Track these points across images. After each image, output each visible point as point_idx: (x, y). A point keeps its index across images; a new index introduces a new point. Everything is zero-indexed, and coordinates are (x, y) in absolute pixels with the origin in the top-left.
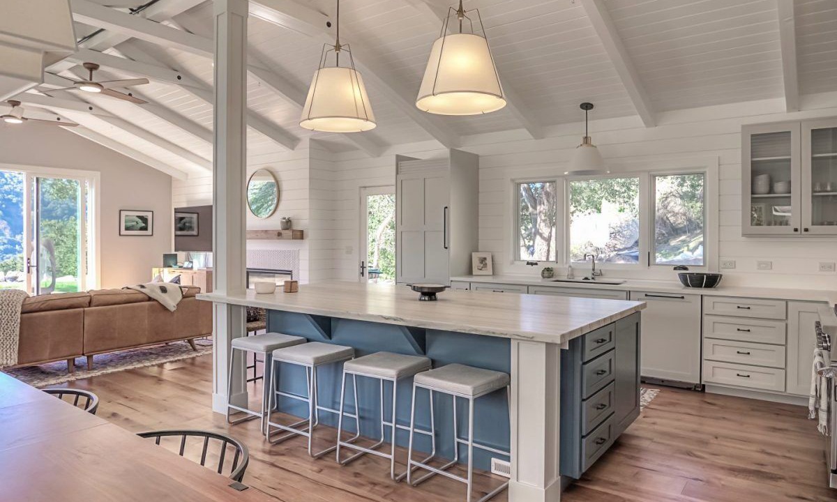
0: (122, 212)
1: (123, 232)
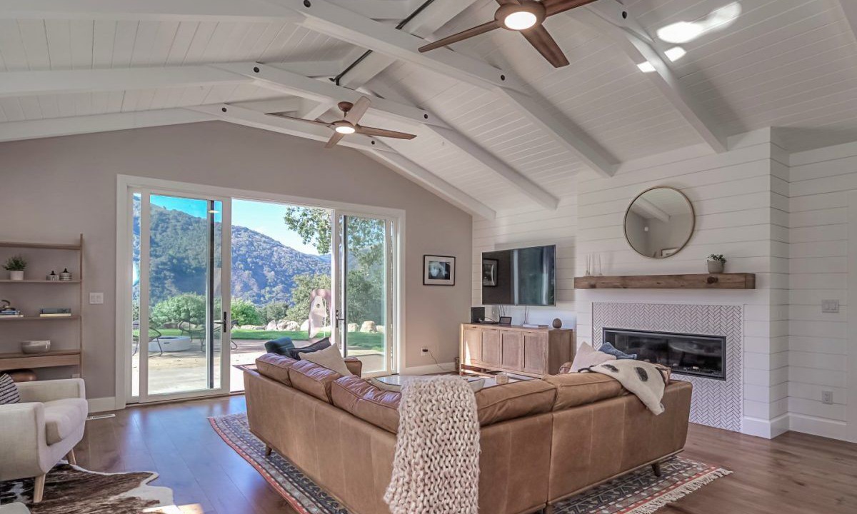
0: (426, 257)
1: (427, 281)
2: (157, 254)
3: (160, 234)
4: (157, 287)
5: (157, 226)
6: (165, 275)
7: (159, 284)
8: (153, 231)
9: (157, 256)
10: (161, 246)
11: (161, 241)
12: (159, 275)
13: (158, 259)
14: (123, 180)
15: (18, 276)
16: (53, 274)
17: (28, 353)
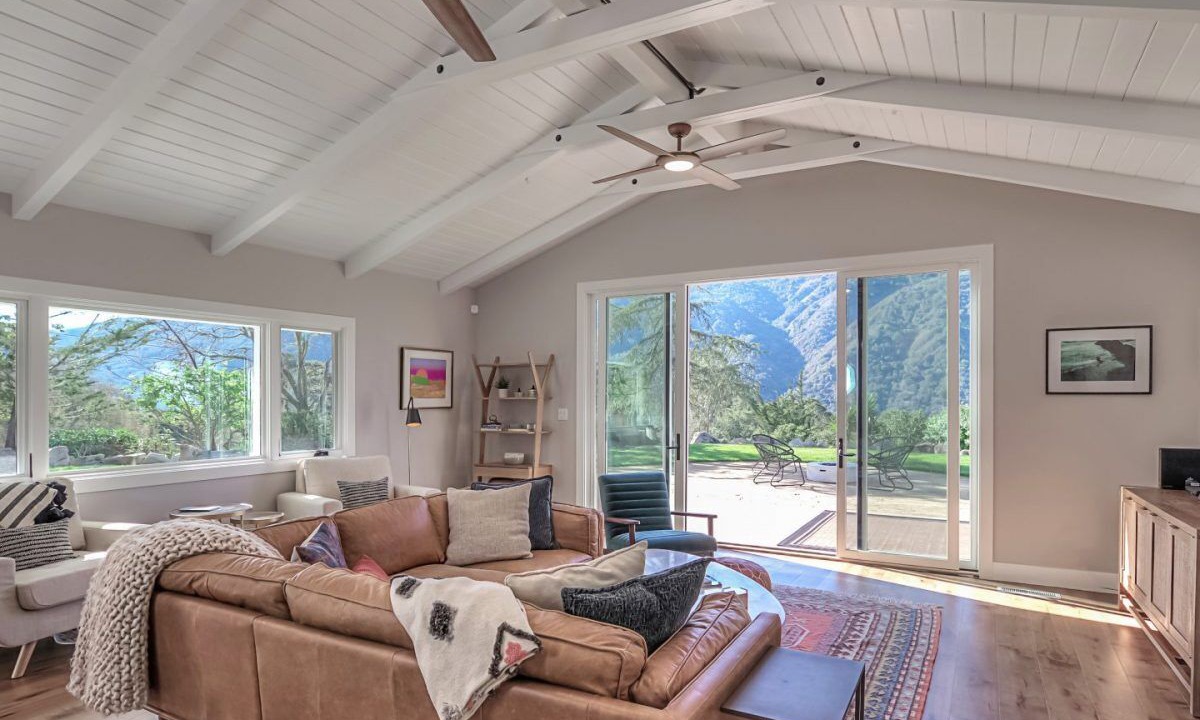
0: (1052, 334)
1: (1058, 385)
14: (582, 288)
15: (502, 393)
16: (519, 391)
17: (508, 464)
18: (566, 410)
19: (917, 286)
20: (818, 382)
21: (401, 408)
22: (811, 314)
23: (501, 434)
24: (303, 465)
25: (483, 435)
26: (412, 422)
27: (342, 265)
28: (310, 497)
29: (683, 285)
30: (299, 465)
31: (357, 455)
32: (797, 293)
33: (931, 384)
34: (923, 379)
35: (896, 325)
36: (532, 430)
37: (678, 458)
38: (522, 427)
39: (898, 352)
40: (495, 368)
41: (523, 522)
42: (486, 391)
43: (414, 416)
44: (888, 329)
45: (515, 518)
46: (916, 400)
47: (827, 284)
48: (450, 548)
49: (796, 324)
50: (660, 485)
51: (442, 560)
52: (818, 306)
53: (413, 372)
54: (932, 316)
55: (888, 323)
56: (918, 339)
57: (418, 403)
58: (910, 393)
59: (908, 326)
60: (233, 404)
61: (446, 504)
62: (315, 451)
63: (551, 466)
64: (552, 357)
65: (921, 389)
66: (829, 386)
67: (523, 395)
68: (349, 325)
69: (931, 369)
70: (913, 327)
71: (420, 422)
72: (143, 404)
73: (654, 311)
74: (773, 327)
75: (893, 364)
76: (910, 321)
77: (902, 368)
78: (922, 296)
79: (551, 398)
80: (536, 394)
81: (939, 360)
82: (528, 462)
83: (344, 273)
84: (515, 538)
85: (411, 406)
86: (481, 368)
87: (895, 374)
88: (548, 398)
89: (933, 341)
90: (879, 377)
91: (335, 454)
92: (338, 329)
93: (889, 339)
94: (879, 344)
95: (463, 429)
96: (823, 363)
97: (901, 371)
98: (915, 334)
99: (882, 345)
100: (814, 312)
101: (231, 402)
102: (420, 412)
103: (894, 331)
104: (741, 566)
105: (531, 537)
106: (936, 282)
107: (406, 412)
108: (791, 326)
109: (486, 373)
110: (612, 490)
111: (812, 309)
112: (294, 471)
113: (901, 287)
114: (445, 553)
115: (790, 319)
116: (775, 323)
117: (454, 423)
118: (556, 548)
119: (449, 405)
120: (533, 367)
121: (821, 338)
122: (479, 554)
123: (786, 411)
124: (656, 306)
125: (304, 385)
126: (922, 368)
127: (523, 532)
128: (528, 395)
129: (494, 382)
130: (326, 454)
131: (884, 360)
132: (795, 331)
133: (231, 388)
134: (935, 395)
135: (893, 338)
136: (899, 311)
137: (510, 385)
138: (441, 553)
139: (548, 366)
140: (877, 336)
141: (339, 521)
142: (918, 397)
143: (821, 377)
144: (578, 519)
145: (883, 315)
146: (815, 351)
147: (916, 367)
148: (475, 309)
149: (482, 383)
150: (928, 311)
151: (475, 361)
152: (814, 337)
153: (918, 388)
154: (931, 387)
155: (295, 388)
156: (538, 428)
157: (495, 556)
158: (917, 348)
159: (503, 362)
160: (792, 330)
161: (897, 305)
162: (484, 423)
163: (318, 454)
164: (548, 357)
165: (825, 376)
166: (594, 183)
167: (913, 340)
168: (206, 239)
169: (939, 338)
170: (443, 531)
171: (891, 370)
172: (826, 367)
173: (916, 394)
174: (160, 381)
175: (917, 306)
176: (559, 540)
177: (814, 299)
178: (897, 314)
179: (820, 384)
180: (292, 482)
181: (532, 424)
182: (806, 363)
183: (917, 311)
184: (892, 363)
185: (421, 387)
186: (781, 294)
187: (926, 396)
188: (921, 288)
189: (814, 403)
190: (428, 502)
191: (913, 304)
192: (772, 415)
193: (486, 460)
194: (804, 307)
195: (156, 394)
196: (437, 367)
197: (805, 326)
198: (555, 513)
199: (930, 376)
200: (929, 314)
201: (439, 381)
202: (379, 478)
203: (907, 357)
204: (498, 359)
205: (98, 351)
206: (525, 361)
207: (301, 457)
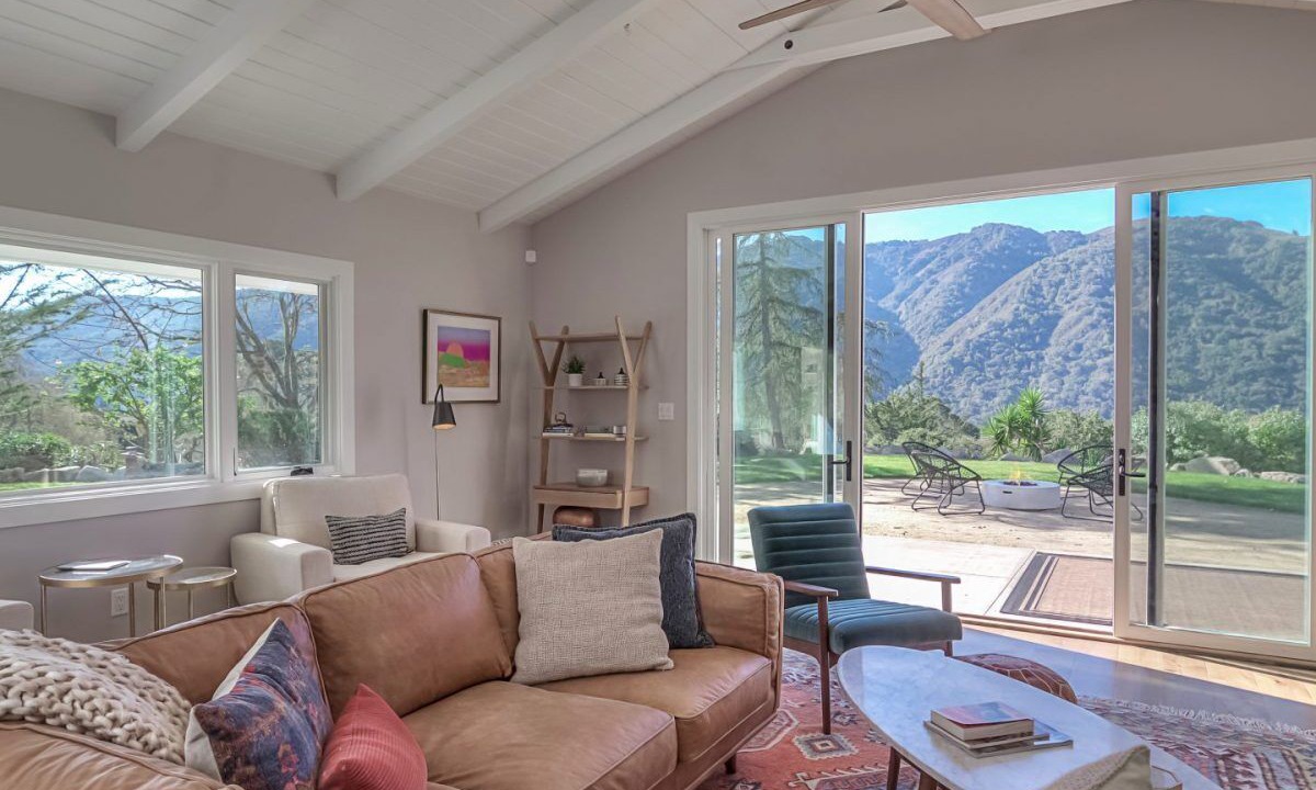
2: (1280, 322)
3: (1286, 284)
4: (1278, 386)
5: (1279, 270)
6: (1295, 362)
7: (1282, 380)
8: (1272, 281)
9: (1278, 328)
10: (1287, 308)
11: (1287, 297)
12: (1282, 364)
13: (1281, 332)
14: (695, 221)
15: (575, 380)
16: (601, 376)
17: (584, 486)
18: (672, 406)
19: (1061, 256)
20: (936, 376)
21: (424, 401)
22: (927, 292)
23: (571, 441)
24: (271, 490)
25: (546, 442)
26: (441, 422)
27: (332, 179)
28: (280, 543)
29: (857, 211)
30: (265, 490)
31: (359, 472)
32: (910, 266)
33: (1079, 379)
34: (1069, 373)
35: (1034, 306)
36: (620, 435)
37: (849, 478)
38: (606, 431)
39: (1037, 339)
40: (562, 343)
41: (651, 600)
42: (550, 377)
43: (444, 413)
44: (1025, 310)
45: (637, 594)
46: (1060, 399)
47: (948, 255)
48: (520, 650)
49: (909, 305)
50: (847, 524)
51: (508, 672)
52: (935, 282)
53: (442, 347)
54: (1080, 294)
55: (1026, 302)
56: (1062, 324)
57: (451, 394)
58: (1052, 390)
59: (1051, 307)
60: (196, 401)
61: (513, 566)
62: (292, 468)
63: (648, 489)
64: (649, 326)
65: (1066, 386)
66: (950, 382)
67: (607, 383)
68: (344, 272)
69: (1079, 361)
70: (1057, 307)
71: (455, 423)
72: (77, 400)
73: (748, 280)
74: (881, 309)
75: (1032, 355)
76: (1053, 300)
77: (1043, 358)
78: (1067, 269)
79: (647, 388)
80: (626, 381)
81: (1088, 349)
82: (613, 483)
83: (335, 193)
84: (640, 631)
85: (439, 399)
86: (542, 343)
87: (1033, 367)
88: (643, 387)
89: (1081, 326)
90: (1013, 370)
91: (323, 473)
92: (327, 279)
93: (1026, 323)
94: (1013, 329)
95: (515, 433)
96: (942, 354)
97: (1041, 363)
98: (1059, 317)
99: (1016, 330)
100: (930, 290)
101: (194, 398)
102: (453, 407)
103: (1032, 313)
104: (1028, 674)
105: (664, 627)
106: (1085, 251)
107: (433, 407)
108: (902, 307)
109: (549, 349)
110: (774, 532)
111: (928, 286)
112: (259, 499)
113: (1040, 258)
114: (512, 659)
115: (901, 298)
116: (881, 304)
117: (502, 425)
118: (708, 646)
119: (496, 398)
120: (623, 338)
121: (940, 321)
122: (574, 661)
123: (902, 413)
124: (752, 274)
125: (294, 377)
126: (1067, 359)
127: (653, 619)
128: (615, 382)
129: (561, 366)
130: (310, 471)
131: (1020, 350)
132: (907, 313)
133: (193, 379)
134: (1084, 393)
135: (1031, 322)
136: (1039, 287)
137: (586, 368)
138: (505, 660)
139: (643, 340)
140: (1011, 320)
141: (313, 611)
142: (1062, 395)
143: (940, 370)
144: (746, 593)
145: (1018, 293)
146: (932, 338)
147: (1060, 358)
148: (531, 257)
149: (544, 366)
150: (1074, 287)
151: (534, 332)
152: (931, 320)
153: (1063, 384)
154: (1078, 383)
155: (280, 380)
156: (630, 432)
157: (605, 665)
158: (1061, 334)
159: (573, 333)
160: (904, 312)
161: (1036, 280)
162: (547, 426)
163: (294, 473)
164: (643, 325)
165: (944, 369)
166: (743, 26)
167: (1057, 325)
168: (107, 123)
169: (1089, 322)
170: (508, 619)
171: (1028, 362)
172: (945, 358)
173: (1060, 390)
174: (97, 370)
175: (1061, 282)
176: (710, 630)
177: (931, 272)
178: (1036, 291)
179: (939, 378)
180: (255, 517)
181: (620, 427)
182: (921, 353)
183: (1062, 287)
184: (1029, 353)
185: (454, 371)
186: (890, 266)
187: (1071, 394)
188: (1067, 259)
189: (935, 403)
190: (480, 563)
191: (1056, 279)
192: (884, 417)
193: (549, 480)
194: (919, 283)
195: (92, 387)
196: (476, 340)
197: (921, 306)
198: (700, 579)
199: (1078, 368)
200: (1076, 292)
201: (480, 363)
202: (390, 510)
203: (1049, 345)
204: (566, 330)
205: (14, 330)
206: (611, 331)
207: (268, 478)
